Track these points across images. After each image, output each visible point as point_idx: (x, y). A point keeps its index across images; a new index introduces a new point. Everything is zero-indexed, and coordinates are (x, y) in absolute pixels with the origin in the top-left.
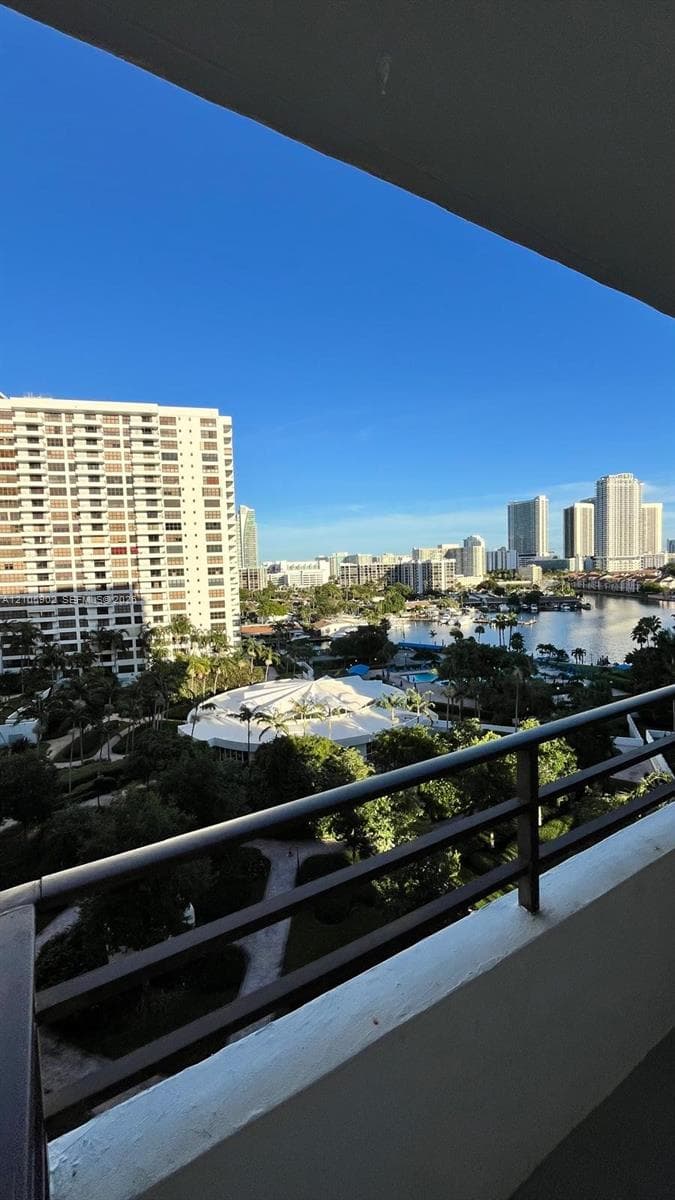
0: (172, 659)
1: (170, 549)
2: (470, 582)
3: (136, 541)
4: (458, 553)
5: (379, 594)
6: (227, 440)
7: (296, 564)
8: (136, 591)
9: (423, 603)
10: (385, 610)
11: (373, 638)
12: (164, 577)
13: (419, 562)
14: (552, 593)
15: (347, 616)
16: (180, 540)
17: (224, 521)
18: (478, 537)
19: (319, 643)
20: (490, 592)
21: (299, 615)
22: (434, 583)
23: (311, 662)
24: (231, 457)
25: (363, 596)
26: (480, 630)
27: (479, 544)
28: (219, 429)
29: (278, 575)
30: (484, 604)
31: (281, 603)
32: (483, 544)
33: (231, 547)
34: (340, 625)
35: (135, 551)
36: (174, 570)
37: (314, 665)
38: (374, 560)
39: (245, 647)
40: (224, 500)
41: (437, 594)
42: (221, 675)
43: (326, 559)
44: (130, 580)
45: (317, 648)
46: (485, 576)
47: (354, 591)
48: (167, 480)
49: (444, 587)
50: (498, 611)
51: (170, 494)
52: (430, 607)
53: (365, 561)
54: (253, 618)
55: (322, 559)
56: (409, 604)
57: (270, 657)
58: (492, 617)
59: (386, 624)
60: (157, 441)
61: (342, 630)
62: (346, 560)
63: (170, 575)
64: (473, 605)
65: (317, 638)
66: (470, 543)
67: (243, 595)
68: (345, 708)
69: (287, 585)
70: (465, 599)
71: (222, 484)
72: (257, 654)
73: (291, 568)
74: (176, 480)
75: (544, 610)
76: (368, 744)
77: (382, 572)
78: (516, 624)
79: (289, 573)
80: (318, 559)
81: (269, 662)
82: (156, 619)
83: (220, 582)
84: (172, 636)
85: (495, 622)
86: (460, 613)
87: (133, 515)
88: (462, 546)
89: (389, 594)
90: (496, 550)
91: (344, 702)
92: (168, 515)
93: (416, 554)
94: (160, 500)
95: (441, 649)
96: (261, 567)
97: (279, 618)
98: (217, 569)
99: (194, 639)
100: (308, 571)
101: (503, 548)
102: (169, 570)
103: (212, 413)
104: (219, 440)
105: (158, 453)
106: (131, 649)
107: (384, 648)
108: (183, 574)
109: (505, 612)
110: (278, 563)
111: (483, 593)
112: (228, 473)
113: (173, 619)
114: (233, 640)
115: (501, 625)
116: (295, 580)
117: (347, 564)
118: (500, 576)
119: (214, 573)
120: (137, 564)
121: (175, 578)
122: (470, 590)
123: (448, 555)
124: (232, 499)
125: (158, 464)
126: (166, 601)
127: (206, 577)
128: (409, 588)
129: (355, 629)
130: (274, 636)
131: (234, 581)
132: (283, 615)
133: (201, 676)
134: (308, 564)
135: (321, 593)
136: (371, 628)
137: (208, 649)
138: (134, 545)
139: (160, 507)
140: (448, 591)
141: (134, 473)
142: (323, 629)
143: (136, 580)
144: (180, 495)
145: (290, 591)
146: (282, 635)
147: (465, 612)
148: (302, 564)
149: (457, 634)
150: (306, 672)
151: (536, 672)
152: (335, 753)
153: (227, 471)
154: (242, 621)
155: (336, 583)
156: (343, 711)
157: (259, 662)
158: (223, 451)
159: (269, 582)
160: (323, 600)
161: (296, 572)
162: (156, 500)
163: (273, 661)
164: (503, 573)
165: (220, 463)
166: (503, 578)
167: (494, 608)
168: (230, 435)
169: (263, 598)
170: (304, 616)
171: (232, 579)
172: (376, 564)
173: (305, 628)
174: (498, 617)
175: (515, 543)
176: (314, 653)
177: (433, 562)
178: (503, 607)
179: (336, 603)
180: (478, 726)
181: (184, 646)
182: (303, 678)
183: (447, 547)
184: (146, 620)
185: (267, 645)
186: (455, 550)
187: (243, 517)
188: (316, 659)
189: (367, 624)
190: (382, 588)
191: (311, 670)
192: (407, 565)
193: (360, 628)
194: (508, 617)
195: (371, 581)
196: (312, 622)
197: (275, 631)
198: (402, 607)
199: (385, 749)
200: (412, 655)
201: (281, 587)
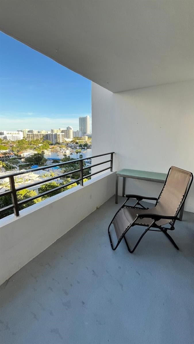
2: (69, 140)
5: (40, 143)
7: (10, 132)
9: (55, 146)
10: (43, 148)
11: (39, 157)
13: (53, 134)
14: (90, 144)
15: (30, 150)
18: (71, 127)
19: (21, 159)
21: (12, 150)
22: (58, 140)
23: (18, 165)
25: (35, 144)
26: (71, 154)
27: (71, 129)
29: (3, 136)
30: (73, 147)
31: (5, 146)
32: (72, 129)
37: (19, 166)
38: (39, 132)
41: (59, 144)
43: (21, 131)
45: (20, 161)
46: (73, 139)
47: (32, 142)
50: (76, 149)
52: (57, 147)
53: (35, 132)
55: (20, 131)
56: (51, 147)
57: (1, 164)
58: (74, 150)
59: (43, 153)
61: (29, 154)
62: (29, 132)
64: (70, 147)
65: (20, 157)
66: (69, 129)
68: (30, 178)
69: (7, 139)
70: (67, 145)
73: (8, 133)
75: (88, 148)
76: (38, 189)
77: (42, 136)
78: (81, 152)
79: (7, 135)
80: (18, 131)
81: (1, 166)
85: (75, 152)
86: (66, 149)
88: (66, 129)
89: (44, 143)
90: (76, 131)
91: (30, 177)
93: (52, 131)
95: (59, 160)
97: (4, 151)
100: (15, 135)
101: (78, 131)
107: (43, 160)
110: (2, 131)
111: (73, 143)
115: (77, 153)
116: (10, 137)
117: (30, 133)
118: (77, 139)
122: (69, 143)
123: (62, 132)
128: (51, 142)
129: (33, 154)
130: (3, 157)
132: (6, 150)
134: (14, 132)
135: (20, 142)
136: (38, 154)
140: (62, 143)
142: (22, 155)
145: (8, 142)
146: (6, 157)
147: (67, 149)
148: (12, 132)
149: (65, 155)
150: (16, 168)
151: (85, 165)
152: (27, 193)
155: (26, 139)
156: (30, 180)
160: (21, 144)
161: (11, 135)
163: (3, 165)
164: (78, 138)
166: (78, 139)
167: (75, 148)
170: (14, 150)
172: (39, 133)
173: (15, 154)
175: (81, 129)
176: (19, 162)
177: (57, 134)
178: (78, 148)
179: (26, 146)
180: (70, 181)
182: (15, 170)
183: (62, 129)
186: (64, 130)
188: (20, 164)
189: (37, 153)
190: (42, 141)
191: (18, 168)
192: (49, 134)
193: (35, 154)
194: (79, 150)
195: (38, 139)
196: (17, 152)
197: (3, 155)
198: (48, 147)
199: (44, 189)
200: (52, 162)
201: (4, 140)
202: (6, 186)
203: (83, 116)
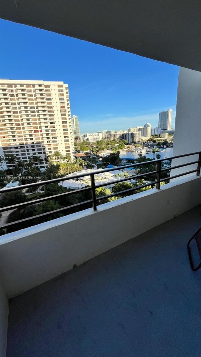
0: (55, 164)
1: (52, 131)
2: (145, 139)
3: (41, 128)
4: (142, 130)
5: (117, 143)
6: (67, 93)
7: (91, 134)
8: (43, 144)
9: (131, 146)
10: (119, 148)
12: (51, 139)
13: (130, 133)
14: (171, 142)
15: (107, 150)
16: (55, 127)
17: (68, 121)
18: (149, 124)
19: (99, 158)
20: (152, 142)
22: (134, 139)
23: (96, 164)
24: (68, 99)
25: (112, 144)
26: (147, 154)
27: (149, 126)
28: (64, 89)
29: (86, 138)
30: (149, 146)
31: (87, 147)
33: (70, 129)
34: (105, 153)
35: (41, 131)
36: (54, 137)
37: (97, 165)
38: (116, 132)
39: (76, 160)
40: (67, 114)
41: (135, 143)
42: (70, 168)
43: (101, 132)
44: (41, 141)
45: (98, 160)
46: (150, 137)
47: (109, 143)
48: (49, 107)
49: (137, 141)
50: (154, 148)
51: (50, 112)
52: (132, 147)
53: (113, 133)
54: (79, 152)
56: (126, 146)
57: (84, 163)
58: (151, 150)
59: (119, 152)
60: (44, 94)
61: (105, 154)
62: (107, 133)
63: (53, 139)
64: (146, 146)
65: (98, 157)
66: (146, 126)
67: (75, 144)
68: (106, 177)
69: (89, 141)
70: (144, 144)
71: (66, 108)
72: (80, 162)
73: (90, 136)
74: (52, 107)
75: (168, 147)
76: (112, 187)
77: (118, 136)
78: (158, 152)
79: (89, 137)
80: (98, 133)
81: (83, 164)
82: (50, 152)
83: (68, 141)
84: (55, 157)
85: (152, 151)
86: (142, 149)
87: (39, 119)
88: (144, 127)
89: (120, 143)
90: (154, 128)
91: (106, 175)
92: (50, 119)
93: (129, 130)
94: (47, 114)
95: (135, 160)
96: (81, 136)
97: (86, 151)
98: (67, 136)
99: (61, 158)
100: (95, 136)
101: (157, 127)
102: (52, 137)
103: (61, 83)
104: (64, 93)
105: (45, 98)
106: (43, 161)
107: (118, 159)
108: (56, 138)
109: (155, 148)
110: (86, 134)
111: (150, 142)
112: (68, 104)
113: (55, 152)
114: (73, 158)
115: (154, 152)
116: (91, 139)
117: (108, 134)
118: (155, 136)
119: (66, 138)
120: (42, 136)
121: (54, 140)
122: (145, 142)
123: (139, 130)
124: (70, 113)
125: (45, 102)
126: (52, 147)
127: (63, 139)
128: (126, 141)
129: (109, 154)
130: (85, 157)
131: (72, 140)
132: (88, 150)
133: (64, 169)
134: (95, 134)
135: (100, 143)
137: (66, 161)
138: (40, 129)
139: (47, 117)
140: (138, 142)
141: (39, 105)
142: (100, 155)
143: (42, 140)
144: (53, 112)
145: (90, 143)
146: (87, 156)
147: (143, 148)
148: (93, 134)
149: (140, 155)
150: (95, 167)
152: (103, 190)
153: (67, 104)
154: (76, 152)
155: (104, 140)
156: (105, 178)
157: (81, 164)
158: (66, 96)
159: (83, 140)
160: (100, 145)
161: (91, 137)
162: (46, 114)
163: (85, 164)
164: (156, 136)
165: (65, 101)
166: (156, 137)
167: (152, 147)
168: (68, 91)
169: (82, 145)
170: (94, 150)
171: (71, 139)
172: (116, 134)
173: (94, 154)
174: (153, 150)
175: (160, 126)
176: (97, 162)
177: (134, 132)
178: (155, 147)
179: (104, 146)
180: (144, 182)
181: (58, 160)
182: (94, 169)
183: (139, 127)
184: (47, 153)
185: (83, 160)
186: (141, 128)
187: (74, 119)
188: (98, 163)
189: (113, 153)
190: (118, 141)
191: (96, 167)
192: (126, 134)
193: (111, 154)
194: (156, 150)
195: (115, 139)
196: (97, 152)
197: (85, 155)
198: (124, 147)
199: (117, 189)
200: (126, 162)
201: (87, 142)
202: (86, 182)
203: (165, 110)
